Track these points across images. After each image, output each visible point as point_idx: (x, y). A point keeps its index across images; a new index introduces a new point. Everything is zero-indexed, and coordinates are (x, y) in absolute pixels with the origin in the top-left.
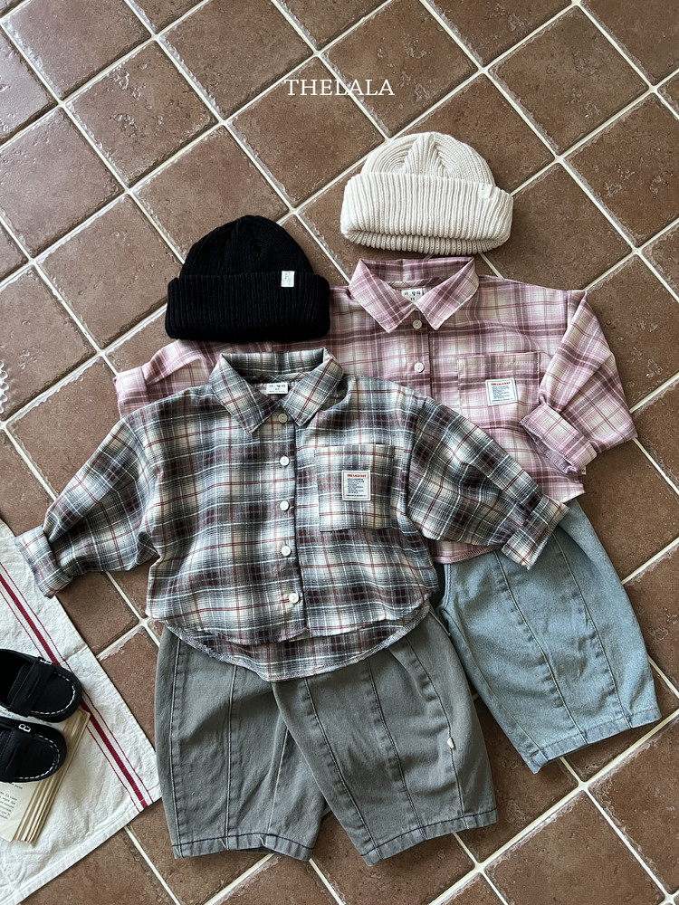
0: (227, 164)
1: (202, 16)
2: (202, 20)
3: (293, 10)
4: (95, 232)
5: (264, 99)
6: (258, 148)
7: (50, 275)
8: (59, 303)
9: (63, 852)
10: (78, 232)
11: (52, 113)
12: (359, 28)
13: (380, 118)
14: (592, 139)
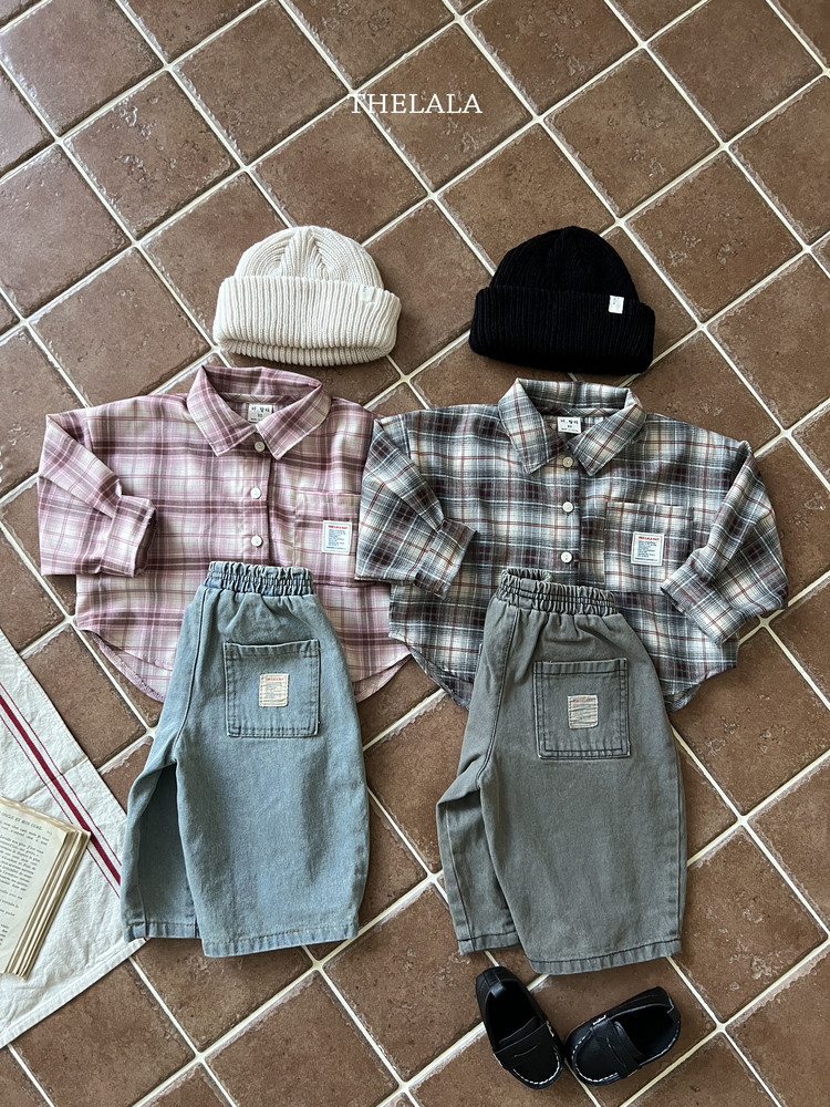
0: (248, 216)
1: (221, 45)
2: (221, 49)
3: (326, 42)
4: (98, 289)
5: (292, 143)
6: (285, 200)
7: (45, 338)
8: (56, 370)
9: (59, 986)
10: (78, 289)
11: (47, 151)
12: (400, 65)
13: (423, 169)
14: (656, 201)
